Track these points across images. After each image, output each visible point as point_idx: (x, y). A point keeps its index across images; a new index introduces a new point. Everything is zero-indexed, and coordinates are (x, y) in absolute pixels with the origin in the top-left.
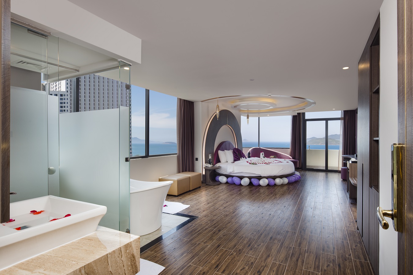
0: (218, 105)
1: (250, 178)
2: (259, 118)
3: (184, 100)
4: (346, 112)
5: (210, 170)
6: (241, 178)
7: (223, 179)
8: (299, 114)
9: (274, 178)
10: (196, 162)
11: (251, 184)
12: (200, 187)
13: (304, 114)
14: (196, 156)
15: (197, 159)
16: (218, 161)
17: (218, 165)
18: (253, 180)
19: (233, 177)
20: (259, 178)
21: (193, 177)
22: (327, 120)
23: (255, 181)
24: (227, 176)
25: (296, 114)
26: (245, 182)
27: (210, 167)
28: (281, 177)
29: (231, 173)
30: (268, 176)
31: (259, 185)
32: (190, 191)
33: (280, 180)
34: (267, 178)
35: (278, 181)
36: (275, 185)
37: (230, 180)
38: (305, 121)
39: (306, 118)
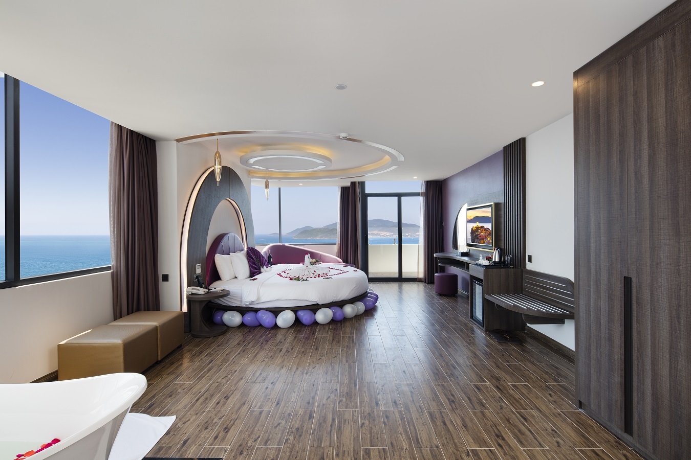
0: (217, 152)
1: (295, 310)
2: (280, 188)
3: (132, 132)
4: (429, 185)
5: (201, 302)
6: (276, 312)
7: (232, 318)
8: (353, 184)
9: (341, 304)
10: (163, 285)
11: (298, 322)
12: (180, 347)
13: (362, 184)
14: (163, 271)
15: (166, 278)
16: (216, 276)
17: (217, 286)
18: (301, 314)
19: (256, 310)
20: (314, 308)
21: (165, 326)
22: (399, 196)
23: (305, 316)
24: (243, 311)
25: (349, 184)
26: (285, 319)
27: (203, 293)
28: (352, 301)
29: (252, 303)
30: (331, 302)
31: (316, 323)
32: (158, 363)
33: (353, 308)
34: (329, 306)
35: (349, 310)
36: (345, 319)
37: (249, 318)
38: (365, 197)
39: (367, 191)
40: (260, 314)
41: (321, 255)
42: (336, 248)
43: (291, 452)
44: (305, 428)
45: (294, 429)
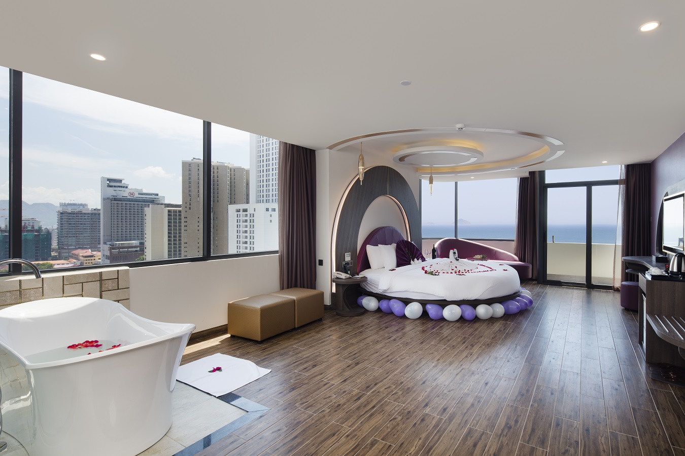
1: (424, 303)
2: (456, 183)
4: (630, 170)
5: (343, 285)
6: (406, 302)
7: (370, 303)
8: (532, 174)
9: (475, 303)
10: (319, 267)
11: (425, 315)
12: (320, 320)
13: (542, 174)
14: (319, 257)
15: (321, 263)
16: (366, 265)
17: (366, 273)
18: (429, 307)
19: (390, 298)
20: (443, 303)
21: (301, 301)
22: (589, 185)
23: (432, 310)
24: (380, 297)
25: (527, 175)
26: (414, 310)
27: (344, 278)
28: (489, 302)
29: (385, 291)
30: (462, 299)
31: (443, 319)
32: (295, 329)
33: (487, 310)
34: (459, 303)
35: (482, 310)
36: (476, 319)
37: (384, 304)
38: (545, 187)
39: (547, 181)
40: (392, 301)
41: (496, 252)
42: (514, 245)
43: (392, 429)
44: (416, 413)
45: (406, 411)
